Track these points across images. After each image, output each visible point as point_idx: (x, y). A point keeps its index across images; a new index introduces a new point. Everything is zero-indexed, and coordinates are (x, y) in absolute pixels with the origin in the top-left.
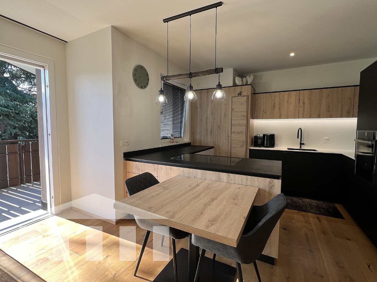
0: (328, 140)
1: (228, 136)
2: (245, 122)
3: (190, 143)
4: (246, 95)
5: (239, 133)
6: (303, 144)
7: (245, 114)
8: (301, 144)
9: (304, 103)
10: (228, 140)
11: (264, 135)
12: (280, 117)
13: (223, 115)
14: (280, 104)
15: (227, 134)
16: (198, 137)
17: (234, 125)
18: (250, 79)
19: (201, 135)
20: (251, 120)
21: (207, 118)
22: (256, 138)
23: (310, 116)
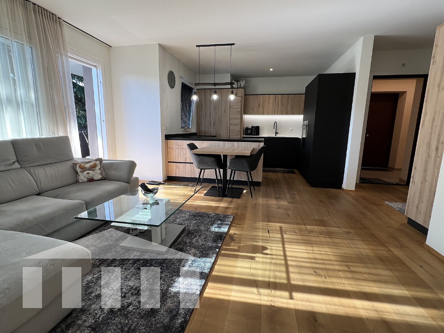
0: (292, 130)
1: (227, 128)
2: (239, 116)
3: (197, 133)
4: (240, 95)
5: (235, 125)
6: (277, 133)
7: (240, 110)
8: (276, 133)
9: (278, 104)
10: (227, 130)
11: (252, 127)
12: (263, 113)
13: (223, 110)
14: (263, 104)
15: (226, 126)
16: (203, 128)
17: (232, 119)
18: (242, 83)
19: (206, 127)
20: (244, 115)
21: (210, 113)
22: (247, 129)
23: (282, 114)
